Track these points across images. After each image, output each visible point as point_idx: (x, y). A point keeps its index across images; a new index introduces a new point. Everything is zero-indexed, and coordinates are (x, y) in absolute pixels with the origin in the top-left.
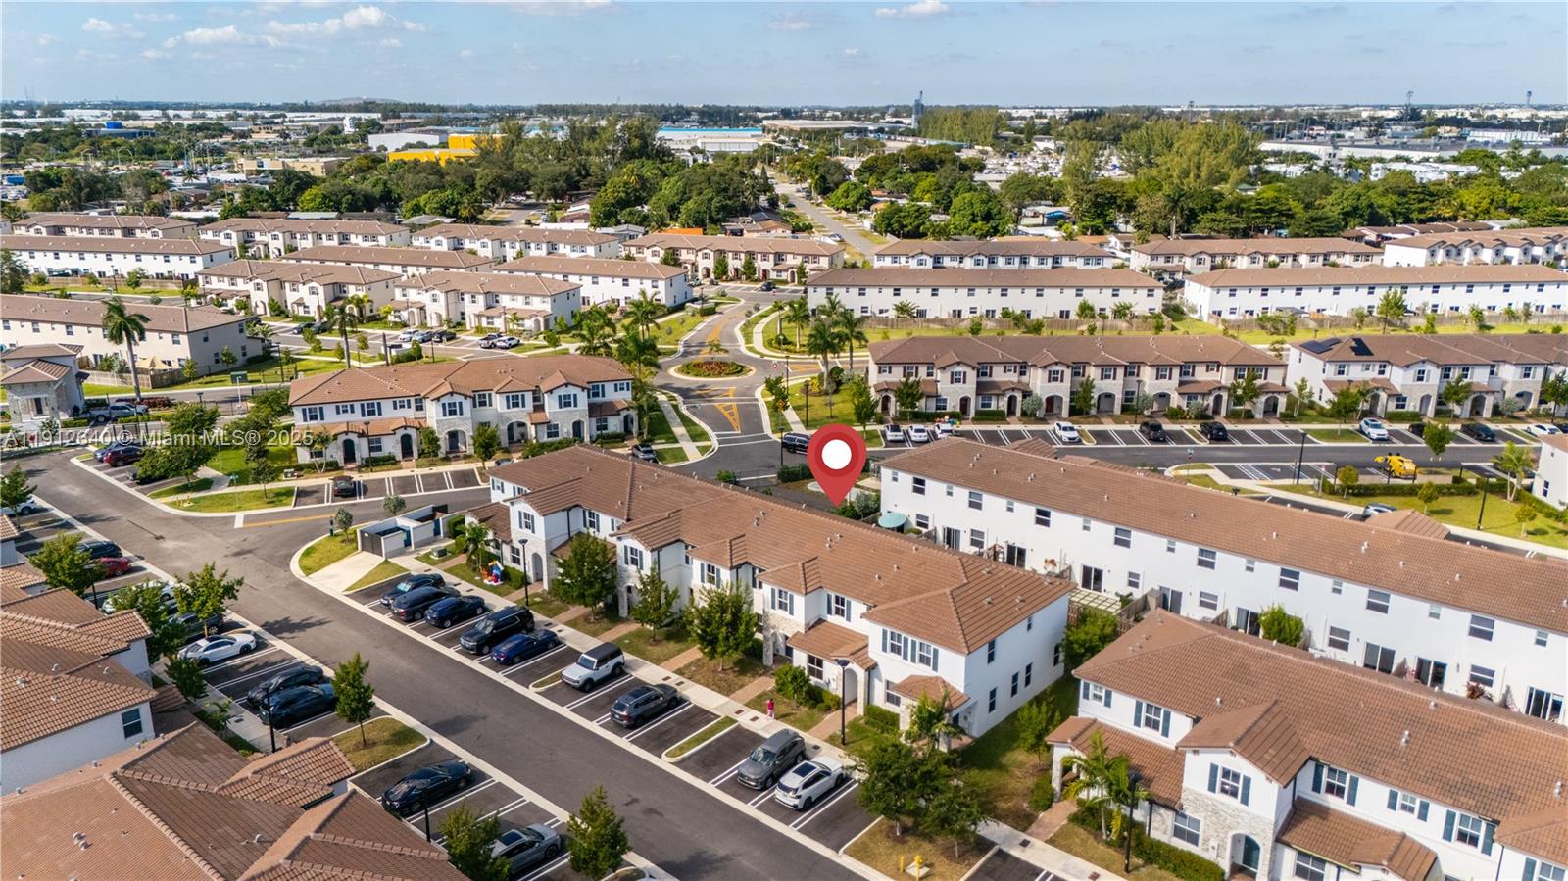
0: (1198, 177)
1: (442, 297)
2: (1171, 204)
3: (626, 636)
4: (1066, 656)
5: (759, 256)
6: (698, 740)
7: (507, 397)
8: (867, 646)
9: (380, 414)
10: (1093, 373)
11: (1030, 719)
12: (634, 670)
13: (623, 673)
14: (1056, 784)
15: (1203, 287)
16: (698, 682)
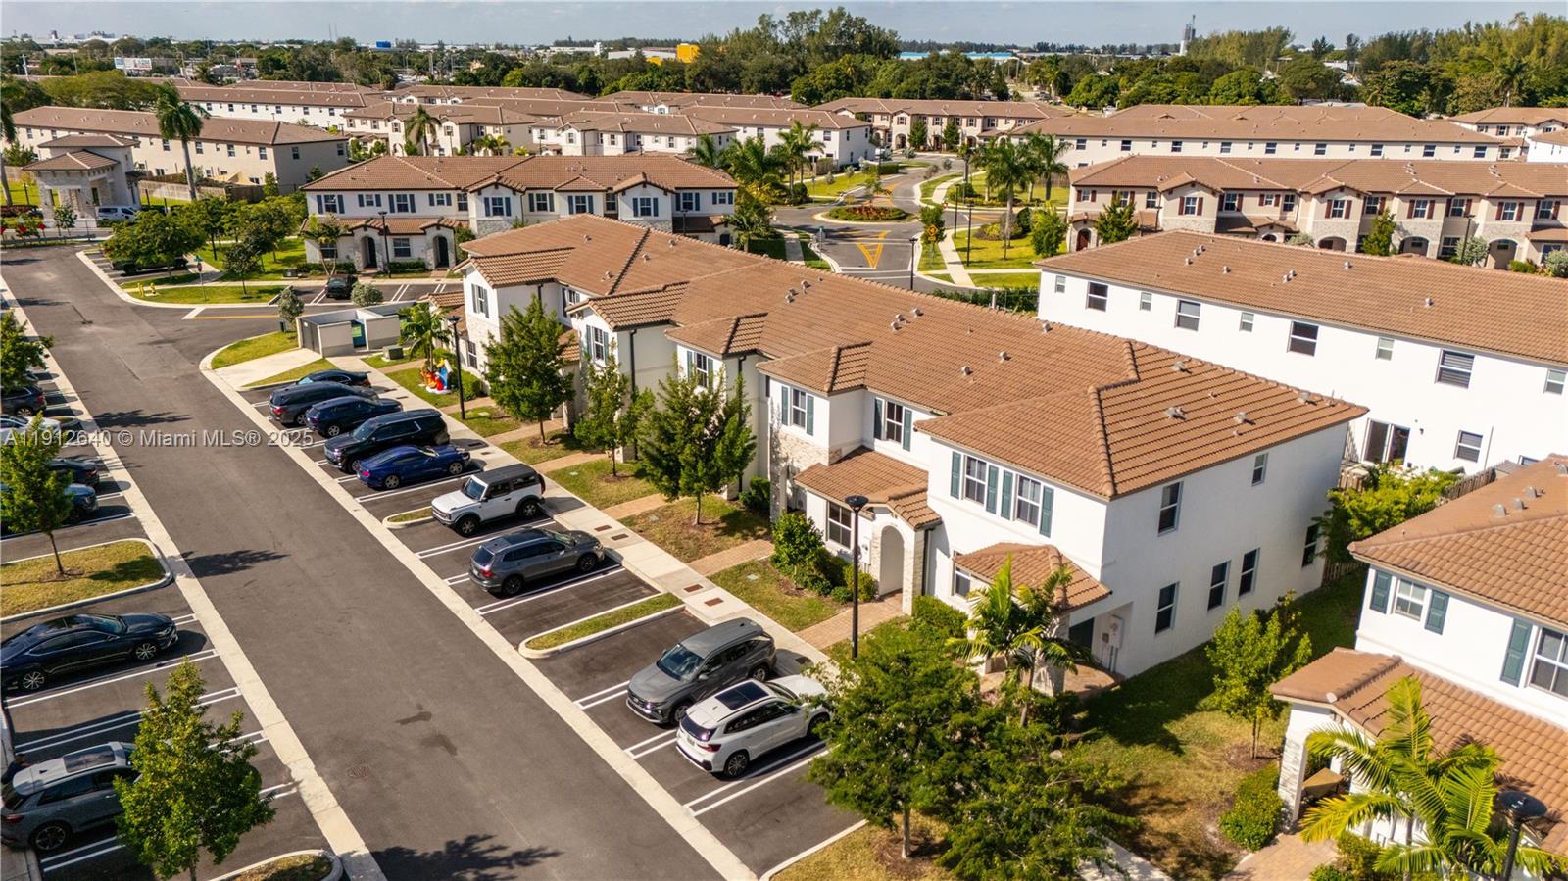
0: (1543, 52)
1: (578, 136)
2: (1506, 77)
3: (577, 468)
4: (1330, 544)
5: (965, 120)
6: (595, 626)
7: (570, 198)
8: (925, 490)
9: (413, 210)
10: (1396, 207)
11: (1239, 643)
12: (559, 512)
13: (540, 515)
14: (1289, 793)
15: (1557, 148)
16: (651, 538)
